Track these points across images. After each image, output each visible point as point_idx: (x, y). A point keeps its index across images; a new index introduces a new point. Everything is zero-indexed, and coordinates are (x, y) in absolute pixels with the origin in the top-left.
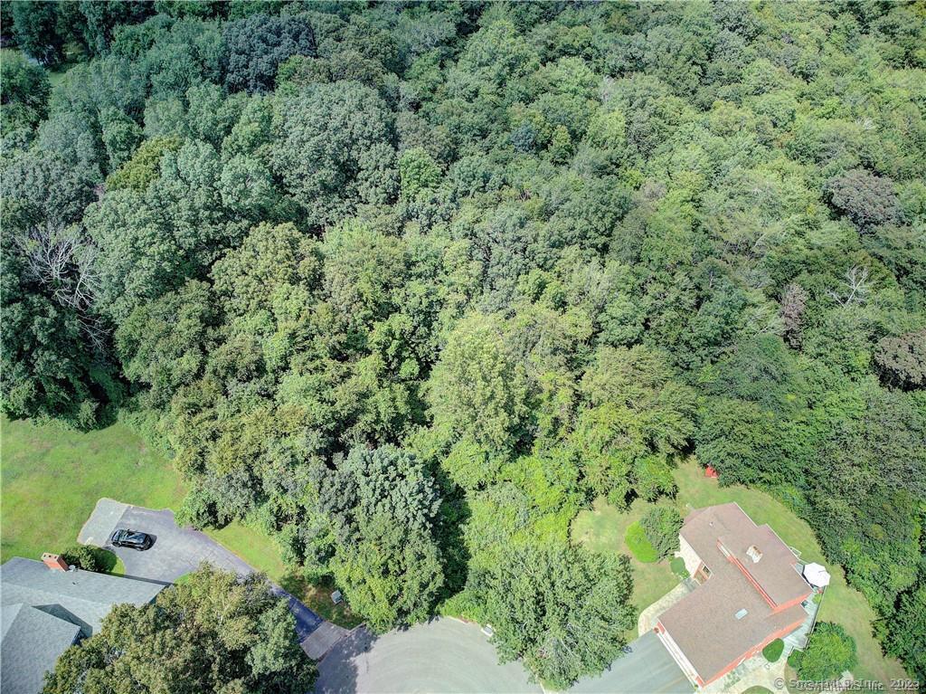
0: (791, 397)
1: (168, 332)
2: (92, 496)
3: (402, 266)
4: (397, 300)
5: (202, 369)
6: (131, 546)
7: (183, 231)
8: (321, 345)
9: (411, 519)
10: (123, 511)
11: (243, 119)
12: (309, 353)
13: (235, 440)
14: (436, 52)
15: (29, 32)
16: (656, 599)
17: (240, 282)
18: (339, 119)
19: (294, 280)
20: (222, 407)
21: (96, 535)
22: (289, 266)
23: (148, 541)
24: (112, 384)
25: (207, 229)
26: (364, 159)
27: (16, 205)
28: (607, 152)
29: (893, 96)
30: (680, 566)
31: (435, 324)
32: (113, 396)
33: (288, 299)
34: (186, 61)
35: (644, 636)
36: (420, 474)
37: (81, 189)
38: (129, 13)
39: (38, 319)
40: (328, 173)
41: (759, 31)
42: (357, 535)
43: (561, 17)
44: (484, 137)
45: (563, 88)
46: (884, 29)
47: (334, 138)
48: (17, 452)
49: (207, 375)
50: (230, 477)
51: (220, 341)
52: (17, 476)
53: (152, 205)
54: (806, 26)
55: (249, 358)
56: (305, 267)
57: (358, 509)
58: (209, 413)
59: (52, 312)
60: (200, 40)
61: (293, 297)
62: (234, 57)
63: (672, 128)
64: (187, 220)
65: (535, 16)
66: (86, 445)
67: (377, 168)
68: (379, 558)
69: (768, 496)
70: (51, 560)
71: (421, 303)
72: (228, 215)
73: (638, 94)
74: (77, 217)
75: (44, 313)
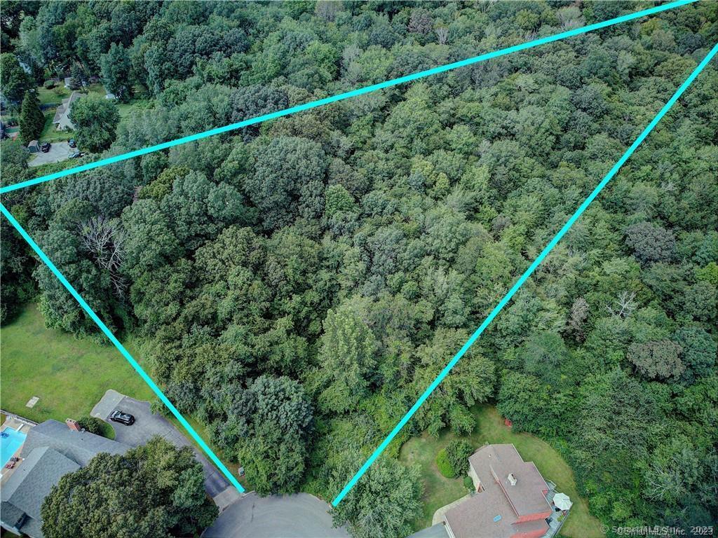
0: (564, 377)
2: (103, 387)
5: (178, 314)
6: (121, 421)
7: (182, 227)
8: (254, 307)
10: (121, 399)
11: (230, 158)
12: (245, 311)
13: (190, 362)
16: (450, 503)
17: (211, 262)
19: (245, 264)
20: (186, 341)
21: (101, 412)
22: (244, 255)
23: (132, 420)
24: (127, 318)
25: (197, 228)
26: (304, 190)
29: (696, 166)
30: (470, 483)
32: (127, 325)
33: (239, 275)
34: (204, 114)
35: (437, 525)
36: (300, 398)
37: (122, 196)
38: (177, 72)
39: (84, 275)
40: (279, 197)
41: (607, 112)
42: (252, 432)
43: (463, 95)
44: (390, 178)
45: (453, 146)
48: (63, 354)
49: (181, 319)
50: (182, 386)
51: (192, 298)
52: (61, 369)
53: (164, 210)
55: (206, 313)
56: (254, 256)
58: (178, 343)
59: (94, 271)
61: (241, 274)
62: (235, 113)
64: (184, 221)
65: (445, 93)
66: (106, 354)
67: (311, 196)
68: (262, 447)
70: (71, 423)
71: (326, 285)
72: (211, 219)
73: (503, 154)
74: (118, 214)
75: (89, 272)
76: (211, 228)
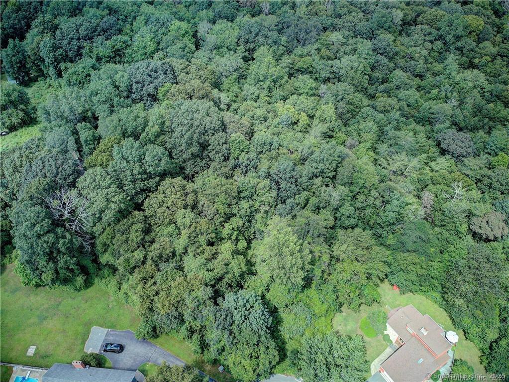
0: (433, 250)
1: (127, 241)
2: (88, 325)
3: (236, 194)
4: (235, 211)
5: (145, 258)
6: (113, 351)
8: (202, 239)
9: (260, 330)
10: (106, 332)
11: (150, 124)
12: (197, 244)
13: (168, 295)
14: (235, 75)
15: (12, 67)
16: (378, 356)
17: (160, 211)
18: (198, 121)
19: (185, 207)
20: (159, 277)
21: (93, 346)
22: (183, 200)
23: (121, 348)
24: (91, 265)
25: (140, 185)
26: (212, 140)
27: (45, 183)
28: (327, 125)
29: (465, 86)
30: (387, 338)
31: (253, 221)
32: (92, 271)
33: (184, 217)
34: (110, 88)
35: (374, 375)
36: (261, 305)
37: (74, 169)
38: (67, 56)
39: (61, 241)
40: (195, 149)
41: (396, 54)
42: (235, 341)
43: (295, 51)
44: (266, 121)
45: (302, 91)
46: (457, 49)
47: (197, 131)
48: (43, 304)
49: (149, 262)
50: (168, 315)
51: (152, 242)
52: (45, 318)
53: (112, 175)
54: (418, 49)
55: (168, 251)
56: (190, 199)
57: (234, 326)
58: (153, 281)
59: (68, 236)
60: (117, 77)
61: (187, 216)
62: (135, 86)
63: (358, 110)
64: (130, 181)
65: (282, 52)
66: (80, 298)
67: (219, 144)
68: (248, 351)
69: (424, 298)
70: (77, 364)
71: (247, 212)
72: (150, 176)
73: (340, 93)
74: (73, 185)
75: (64, 237)
76: (152, 183)
